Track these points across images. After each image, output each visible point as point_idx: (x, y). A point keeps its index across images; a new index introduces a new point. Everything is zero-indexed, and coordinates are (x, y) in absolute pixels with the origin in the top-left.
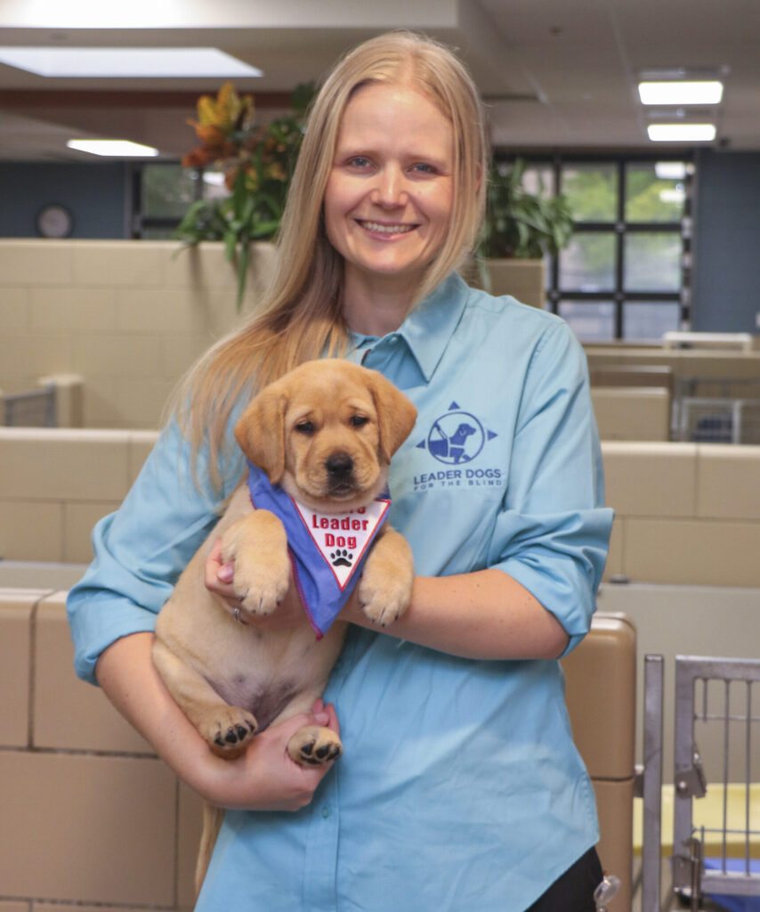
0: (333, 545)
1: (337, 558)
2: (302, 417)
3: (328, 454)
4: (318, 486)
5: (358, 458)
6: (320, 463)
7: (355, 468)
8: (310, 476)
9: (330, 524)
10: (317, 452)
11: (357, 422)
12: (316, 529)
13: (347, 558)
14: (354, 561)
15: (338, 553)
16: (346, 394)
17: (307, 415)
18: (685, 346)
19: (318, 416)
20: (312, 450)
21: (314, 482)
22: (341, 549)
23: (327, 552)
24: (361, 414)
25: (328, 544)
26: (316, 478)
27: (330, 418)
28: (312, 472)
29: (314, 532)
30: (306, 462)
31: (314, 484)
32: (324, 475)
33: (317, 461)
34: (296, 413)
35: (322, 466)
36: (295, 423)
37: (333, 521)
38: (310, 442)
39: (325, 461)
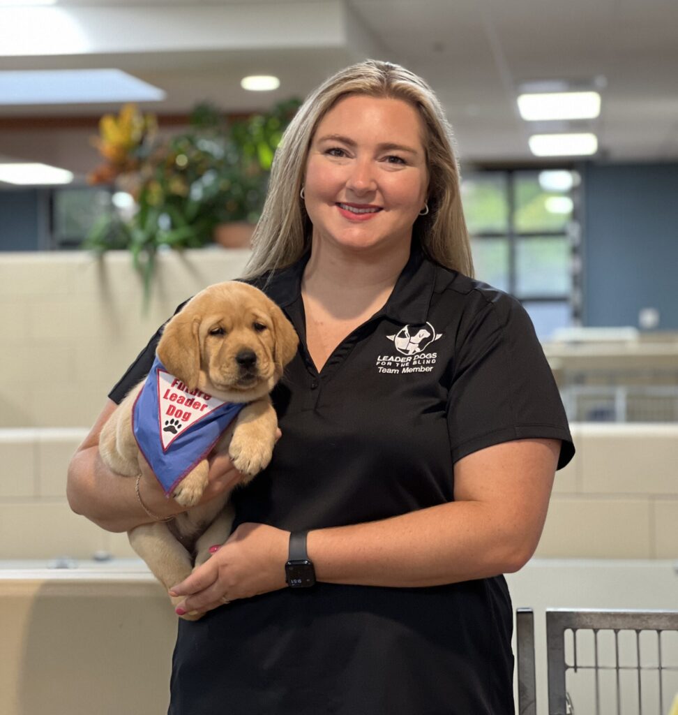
0: (171, 414)
1: (169, 425)
2: (215, 324)
3: (237, 350)
4: (229, 376)
5: (260, 354)
6: (231, 358)
7: (258, 362)
8: (223, 369)
9: (178, 398)
10: (228, 349)
11: (258, 327)
12: (165, 400)
13: (176, 427)
14: (179, 431)
15: (172, 421)
16: (250, 305)
17: (219, 322)
18: (576, 343)
19: (227, 323)
20: (223, 347)
21: (226, 373)
22: (176, 420)
23: (165, 418)
24: (261, 322)
25: (168, 413)
26: (227, 370)
27: (237, 323)
28: (224, 365)
29: (162, 401)
30: (219, 357)
31: (225, 375)
32: (234, 366)
33: (229, 356)
34: (209, 322)
35: (232, 359)
36: (209, 329)
37: (180, 397)
38: (221, 342)
39: (235, 356)
